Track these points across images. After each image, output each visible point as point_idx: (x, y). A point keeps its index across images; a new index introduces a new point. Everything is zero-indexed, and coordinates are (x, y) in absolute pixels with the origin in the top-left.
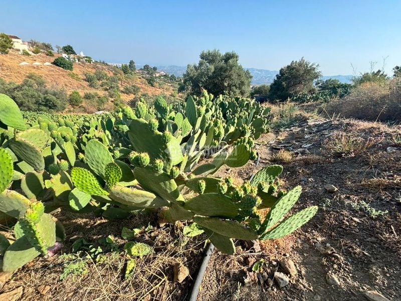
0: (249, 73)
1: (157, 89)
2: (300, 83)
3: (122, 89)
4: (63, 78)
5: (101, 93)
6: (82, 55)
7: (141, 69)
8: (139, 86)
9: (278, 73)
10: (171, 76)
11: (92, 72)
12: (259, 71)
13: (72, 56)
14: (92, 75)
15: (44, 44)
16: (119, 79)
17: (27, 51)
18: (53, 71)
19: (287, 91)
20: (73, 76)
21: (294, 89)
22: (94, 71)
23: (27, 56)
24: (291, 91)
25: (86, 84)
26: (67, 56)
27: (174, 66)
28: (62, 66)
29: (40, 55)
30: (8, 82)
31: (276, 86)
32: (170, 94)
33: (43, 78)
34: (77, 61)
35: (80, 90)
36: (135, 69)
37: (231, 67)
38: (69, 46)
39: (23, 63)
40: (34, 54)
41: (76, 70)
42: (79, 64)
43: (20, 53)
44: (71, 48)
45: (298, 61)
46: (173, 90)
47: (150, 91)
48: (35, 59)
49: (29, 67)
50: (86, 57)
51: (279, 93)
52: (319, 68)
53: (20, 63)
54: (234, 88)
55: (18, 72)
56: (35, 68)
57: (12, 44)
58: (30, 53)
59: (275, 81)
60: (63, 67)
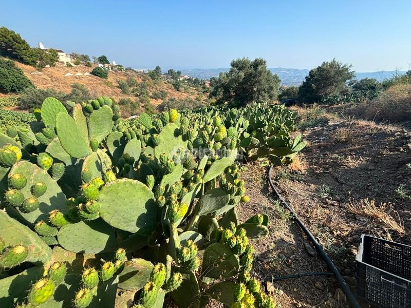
0: (277, 78)
1: (183, 94)
2: (331, 84)
3: (151, 94)
4: (100, 86)
5: (133, 99)
6: (115, 64)
7: (166, 74)
8: (166, 91)
9: (308, 75)
10: (195, 79)
11: (124, 79)
12: (287, 70)
13: (106, 65)
14: (124, 82)
15: (83, 56)
16: (148, 85)
17: (70, 63)
18: (91, 80)
19: (316, 93)
20: (108, 84)
21: (324, 92)
22: (125, 78)
23: (70, 68)
24: (321, 93)
25: (119, 90)
26: (103, 66)
27: (197, 69)
28: (99, 75)
29: (80, 66)
30: (58, 92)
31: (305, 88)
32: (195, 98)
33: (85, 87)
34: (111, 70)
35: (114, 96)
36: (161, 74)
37: (260, 73)
38: (104, 56)
39: (68, 74)
40: (76, 66)
41: (111, 79)
42: (113, 73)
43: (64, 65)
44: (105, 58)
45: (329, 62)
46: (198, 94)
47: (177, 95)
48: (76, 70)
49: (73, 77)
50: (118, 66)
51: (308, 95)
52: (352, 68)
53: (65, 74)
54: (263, 92)
55: (65, 83)
56: (77, 78)
57: (58, 58)
58: (72, 64)
59: (304, 83)
60: (100, 77)
